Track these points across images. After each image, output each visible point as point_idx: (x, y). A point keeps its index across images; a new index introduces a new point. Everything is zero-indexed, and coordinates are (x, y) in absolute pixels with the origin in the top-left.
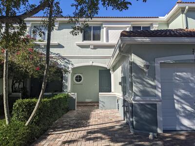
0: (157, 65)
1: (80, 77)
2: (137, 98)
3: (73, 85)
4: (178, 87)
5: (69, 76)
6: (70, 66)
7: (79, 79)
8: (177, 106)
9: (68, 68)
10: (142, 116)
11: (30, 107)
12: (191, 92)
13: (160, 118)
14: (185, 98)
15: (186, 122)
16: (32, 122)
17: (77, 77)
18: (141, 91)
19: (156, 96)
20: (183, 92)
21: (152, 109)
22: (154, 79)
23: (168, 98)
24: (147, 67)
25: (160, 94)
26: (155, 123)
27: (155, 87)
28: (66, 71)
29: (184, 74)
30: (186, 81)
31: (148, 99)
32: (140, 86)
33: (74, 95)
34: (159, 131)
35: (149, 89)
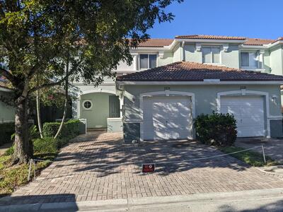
0: (141, 98)
1: (89, 103)
2: (128, 120)
3: (82, 111)
4: (156, 112)
5: (78, 103)
6: (79, 93)
7: (88, 105)
8: (155, 125)
9: (77, 95)
10: (130, 131)
11: (55, 128)
12: (163, 115)
13: (142, 132)
14: (160, 119)
15: (160, 135)
16: (57, 137)
17: (86, 103)
18: (130, 116)
19: (140, 118)
20: (159, 115)
21: (137, 127)
22: (139, 107)
23: (148, 119)
24: (134, 99)
25: (142, 117)
26: (139, 135)
27: (139, 113)
28: (75, 99)
29: (159, 104)
30: (161, 108)
31: (134, 120)
32: (130, 112)
33: (84, 121)
34: (141, 140)
35: (135, 114)
